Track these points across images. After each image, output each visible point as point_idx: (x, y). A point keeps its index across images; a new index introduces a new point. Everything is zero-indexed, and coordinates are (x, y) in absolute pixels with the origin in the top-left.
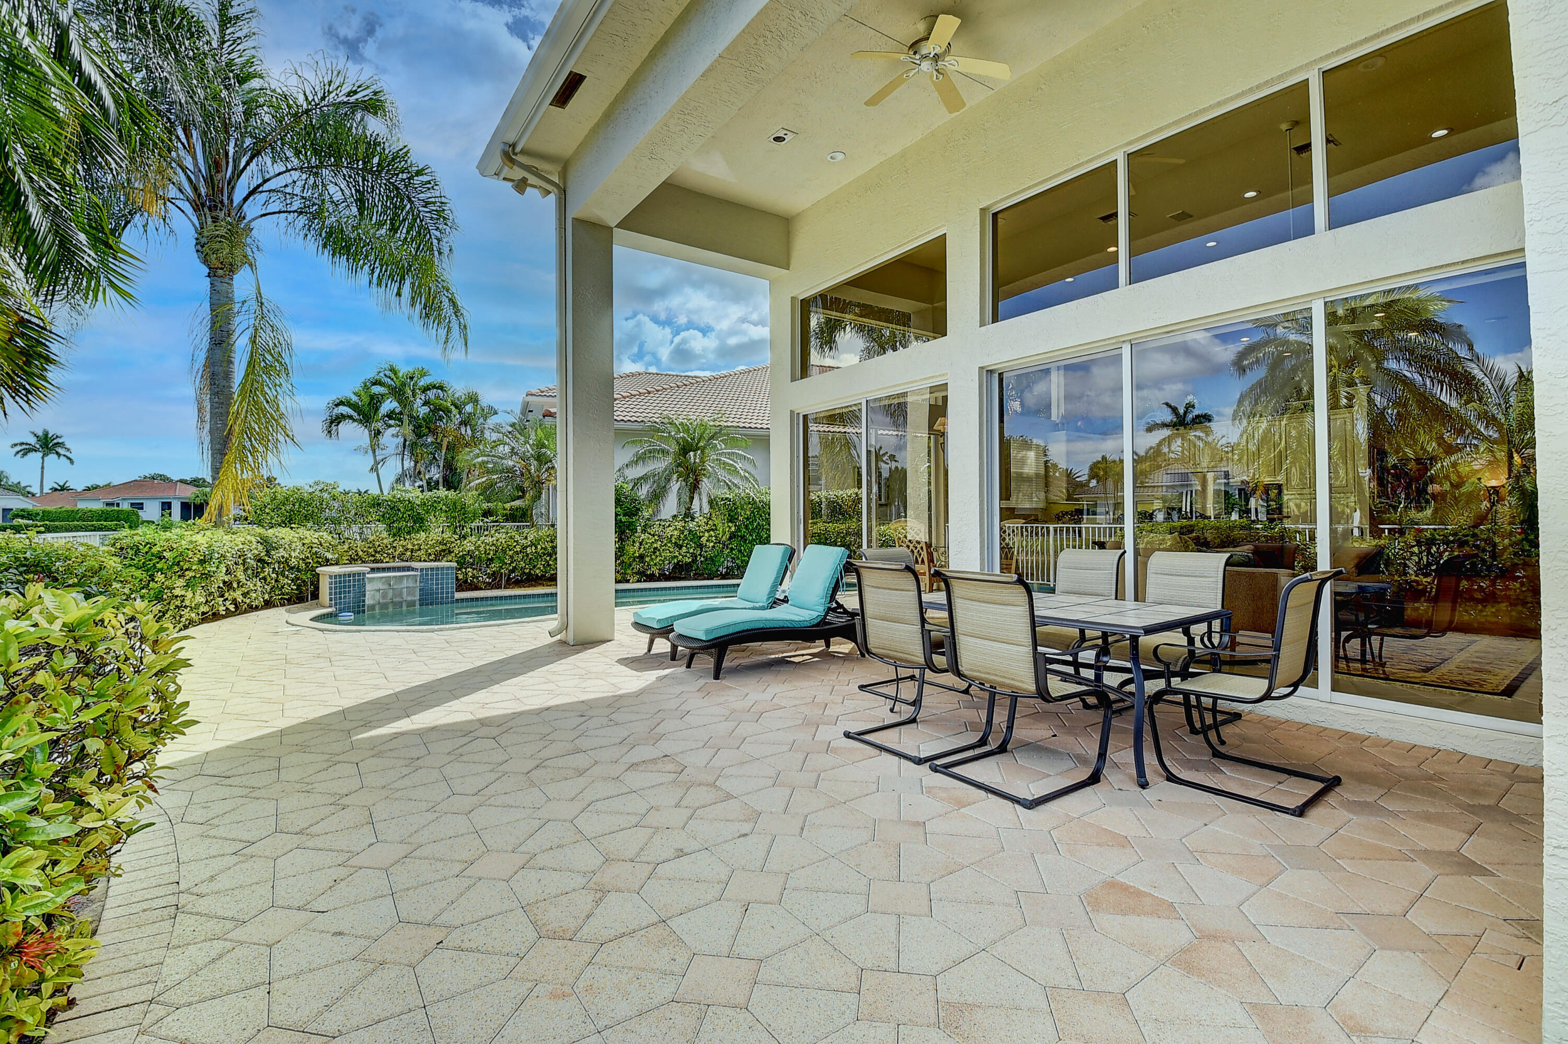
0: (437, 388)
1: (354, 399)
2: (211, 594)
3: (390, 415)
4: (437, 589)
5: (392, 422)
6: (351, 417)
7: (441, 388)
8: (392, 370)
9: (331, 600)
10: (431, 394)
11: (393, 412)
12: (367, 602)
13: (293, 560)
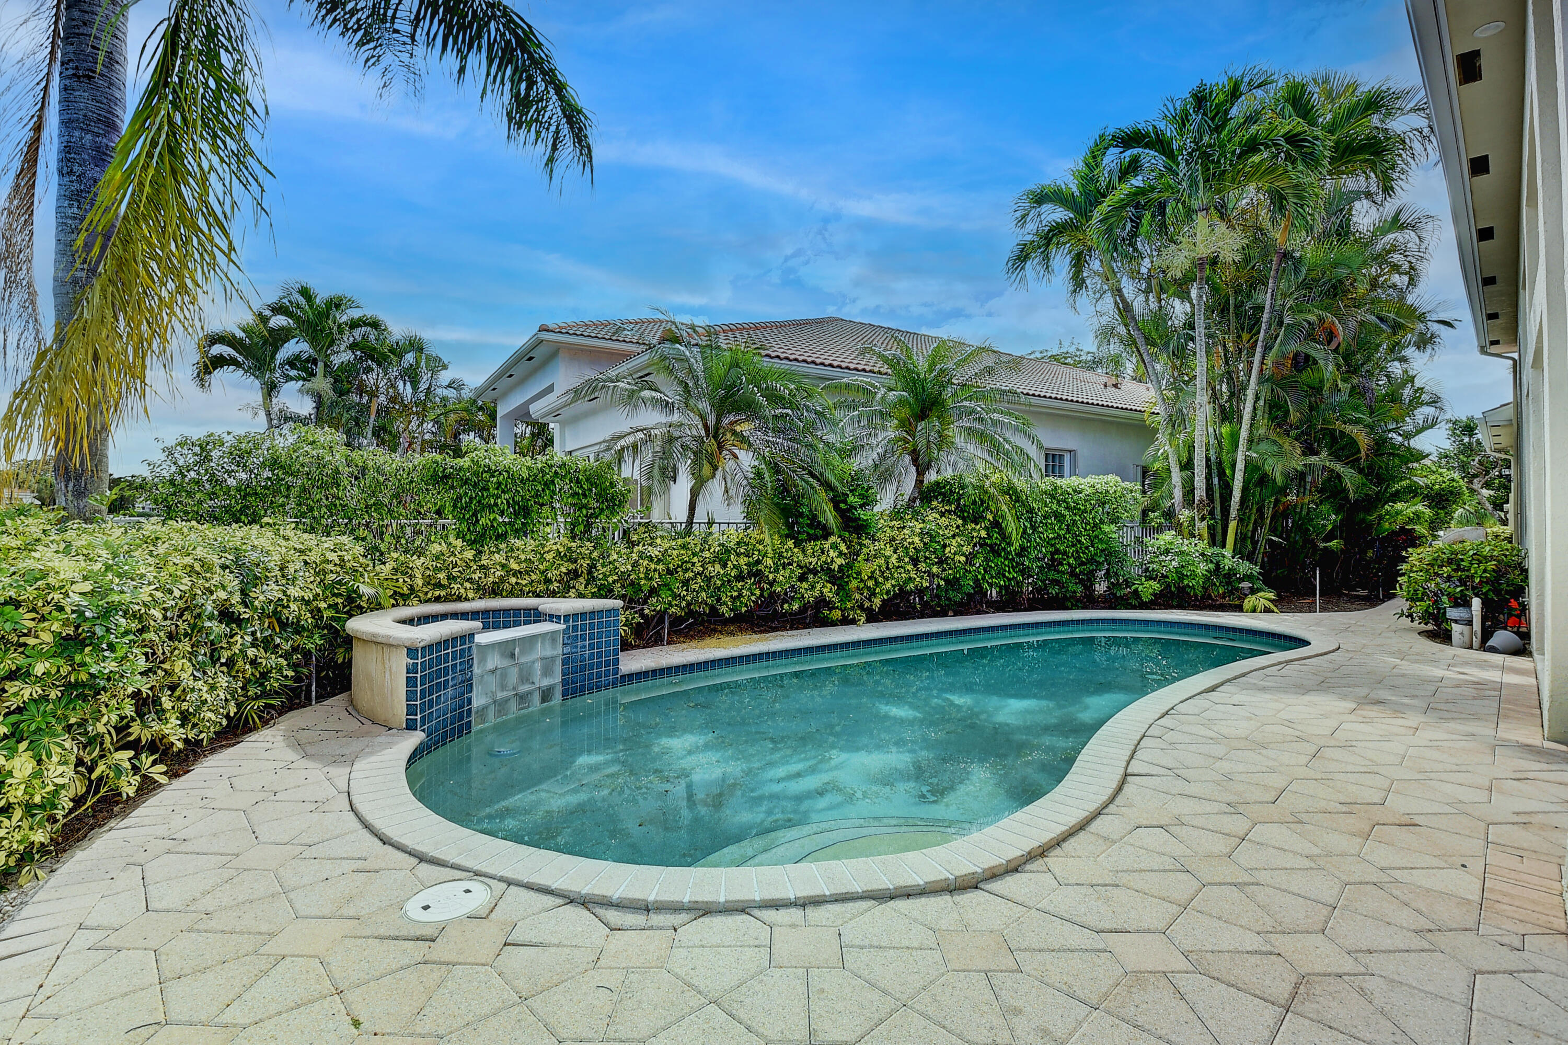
0: (369, 325)
1: (240, 334)
2: (94, 741)
3: (292, 362)
4: (591, 657)
5: (293, 373)
6: (233, 362)
7: (375, 325)
8: (305, 292)
9: (411, 710)
10: (357, 333)
11: (297, 357)
12: (475, 704)
13: (293, 606)
